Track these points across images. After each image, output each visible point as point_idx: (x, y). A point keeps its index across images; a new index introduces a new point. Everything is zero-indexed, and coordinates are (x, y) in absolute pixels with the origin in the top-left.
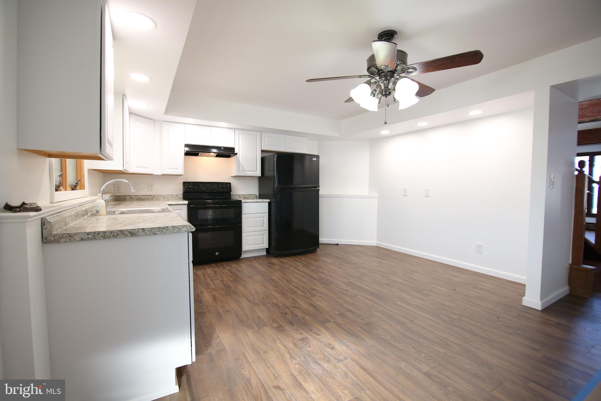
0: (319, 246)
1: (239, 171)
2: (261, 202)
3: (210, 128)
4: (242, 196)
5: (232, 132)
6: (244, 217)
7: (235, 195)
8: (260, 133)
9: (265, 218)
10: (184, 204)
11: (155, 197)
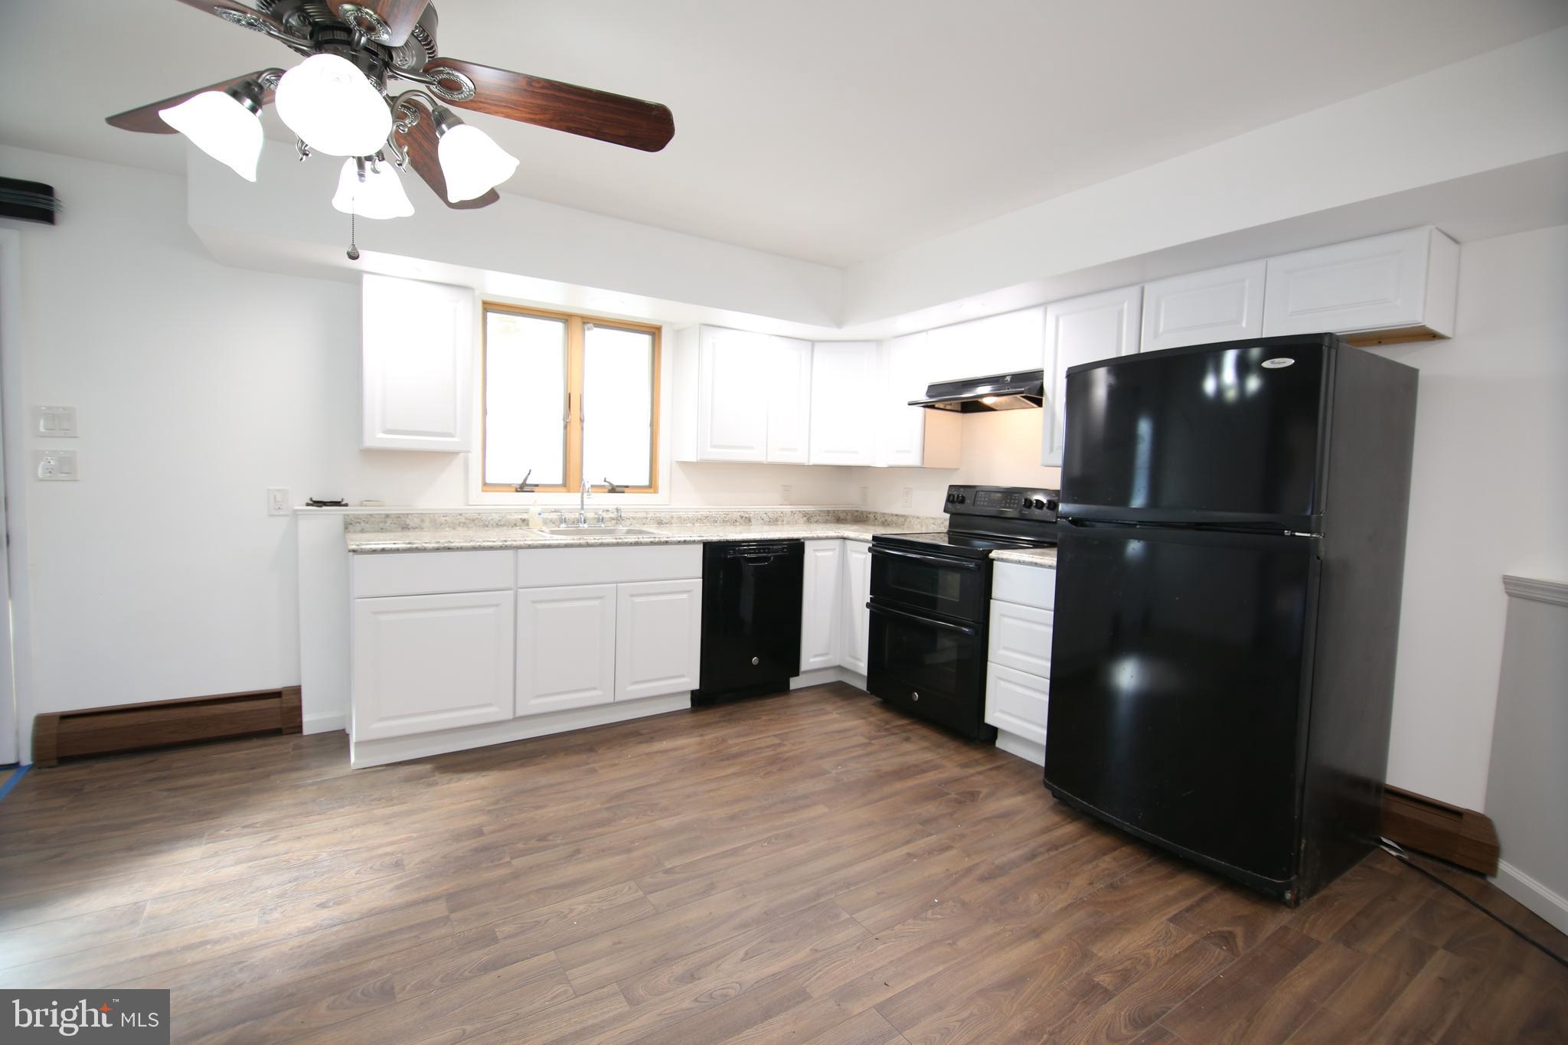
1: (1051, 450)
2: (1049, 567)
5: (1037, 315)
6: (996, 609)
8: (1135, 291)
11: (908, 520)
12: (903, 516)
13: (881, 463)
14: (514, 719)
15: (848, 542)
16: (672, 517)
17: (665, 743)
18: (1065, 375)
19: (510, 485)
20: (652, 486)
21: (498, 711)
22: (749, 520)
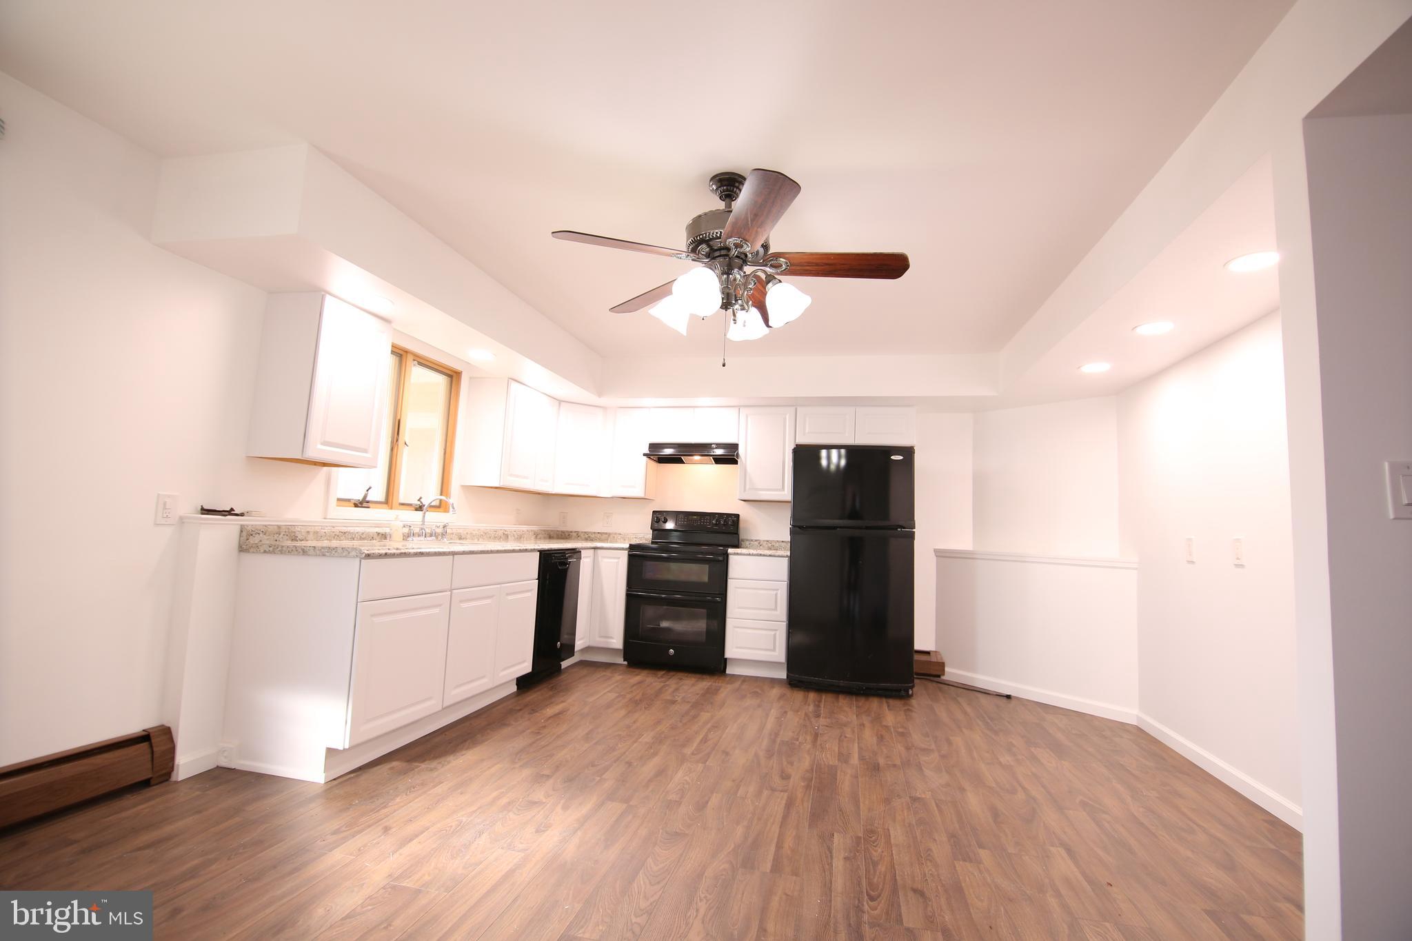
0: (913, 682)
1: (745, 490)
2: (770, 556)
3: (691, 409)
4: (764, 544)
5: (734, 412)
6: (731, 584)
7: (752, 541)
8: (793, 409)
9: (779, 592)
10: (623, 549)
11: (611, 536)
12: (606, 533)
13: (605, 493)
14: (443, 709)
15: (599, 551)
16: (467, 533)
17: (548, 710)
18: (791, 451)
19: (349, 500)
20: (441, 506)
21: (433, 705)
22: (507, 536)
